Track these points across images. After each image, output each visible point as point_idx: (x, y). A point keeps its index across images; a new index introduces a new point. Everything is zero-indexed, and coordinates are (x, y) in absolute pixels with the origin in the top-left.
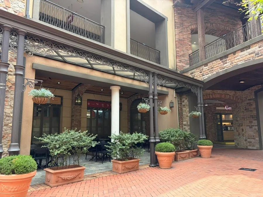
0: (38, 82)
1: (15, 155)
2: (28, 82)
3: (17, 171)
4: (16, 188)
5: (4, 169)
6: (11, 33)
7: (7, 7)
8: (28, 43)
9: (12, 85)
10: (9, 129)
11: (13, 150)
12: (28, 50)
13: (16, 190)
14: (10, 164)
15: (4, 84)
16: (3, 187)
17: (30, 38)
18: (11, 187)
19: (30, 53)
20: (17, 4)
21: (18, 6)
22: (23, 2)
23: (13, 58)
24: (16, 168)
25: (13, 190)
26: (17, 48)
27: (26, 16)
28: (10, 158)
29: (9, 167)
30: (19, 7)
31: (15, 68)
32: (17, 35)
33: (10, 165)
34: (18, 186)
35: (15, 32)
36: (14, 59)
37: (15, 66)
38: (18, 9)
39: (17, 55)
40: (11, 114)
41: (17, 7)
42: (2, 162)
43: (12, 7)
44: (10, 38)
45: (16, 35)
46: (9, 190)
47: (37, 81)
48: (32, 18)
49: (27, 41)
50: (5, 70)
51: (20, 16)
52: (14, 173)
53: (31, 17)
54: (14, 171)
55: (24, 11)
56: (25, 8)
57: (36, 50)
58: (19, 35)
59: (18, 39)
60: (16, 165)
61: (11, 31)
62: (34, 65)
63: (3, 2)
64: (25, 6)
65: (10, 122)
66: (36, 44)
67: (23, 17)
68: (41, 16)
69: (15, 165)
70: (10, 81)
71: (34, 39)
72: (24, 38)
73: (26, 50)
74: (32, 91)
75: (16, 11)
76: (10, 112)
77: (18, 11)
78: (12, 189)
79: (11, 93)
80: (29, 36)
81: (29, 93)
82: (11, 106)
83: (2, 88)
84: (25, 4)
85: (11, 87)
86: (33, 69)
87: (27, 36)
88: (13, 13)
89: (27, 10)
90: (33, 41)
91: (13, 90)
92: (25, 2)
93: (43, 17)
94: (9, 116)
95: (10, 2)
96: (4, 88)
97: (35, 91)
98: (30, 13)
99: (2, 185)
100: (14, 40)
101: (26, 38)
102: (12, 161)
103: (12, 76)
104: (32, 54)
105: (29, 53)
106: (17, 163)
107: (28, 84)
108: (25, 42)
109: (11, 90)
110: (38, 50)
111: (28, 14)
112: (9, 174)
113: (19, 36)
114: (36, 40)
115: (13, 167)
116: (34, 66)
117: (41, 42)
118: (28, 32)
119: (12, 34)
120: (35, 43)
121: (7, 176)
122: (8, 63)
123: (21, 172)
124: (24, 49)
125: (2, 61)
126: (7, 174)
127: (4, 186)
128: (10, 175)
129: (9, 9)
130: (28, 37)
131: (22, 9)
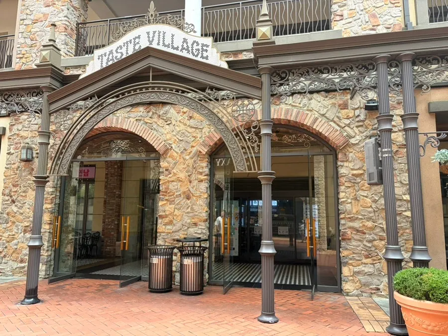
0: (446, 135)
1: (425, 268)
2: (429, 139)
3: (432, 295)
4: (436, 326)
5: (411, 288)
6: (389, 64)
7: (375, 26)
8: (419, 70)
9: (399, 148)
10: (404, 221)
11: (419, 257)
12: (420, 84)
13: (436, 329)
14: (419, 282)
15: (389, 150)
16: (412, 319)
17: (421, 62)
18: (427, 322)
19: (425, 87)
20: (389, 14)
21: (390, 17)
22: (398, 7)
23: (394, 103)
24: (431, 290)
25: (430, 328)
26: (401, 85)
27: (406, 26)
28: (418, 270)
29: (419, 288)
30: (393, 17)
31: (402, 120)
32: (398, 64)
33: (421, 284)
34: (440, 324)
35: (395, 60)
36: (396, 106)
37: (401, 116)
38: (391, 21)
39: (404, 96)
40: (403, 196)
41: (389, 19)
42: (406, 277)
43: (381, 23)
44: (389, 74)
45: (397, 66)
46: (424, 326)
47: (444, 133)
48: (417, 24)
49: (416, 68)
50: (388, 127)
51: (396, 31)
52: (428, 299)
53: (414, 24)
54: (429, 295)
55: (401, 19)
56: (401, 14)
57: (435, 78)
58: (401, 63)
59: (402, 71)
60: (430, 286)
61: (389, 62)
62: (431, 106)
63: (367, 22)
64: (402, 11)
65: (404, 209)
66: (434, 67)
67: (401, 31)
68: (432, 14)
69: (428, 285)
70: (394, 142)
71: (430, 60)
72: (411, 65)
73: (417, 83)
74: (437, 154)
75: (389, 26)
76: (401, 193)
77: (392, 25)
78: (429, 326)
79: (399, 162)
80: (418, 59)
81: (433, 157)
82: (401, 182)
83: (387, 155)
84: (401, 8)
85: (397, 151)
86: (430, 113)
87: (416, 60)
88: (385, 31)
89: (406, 16)
90: (427, 63)
91: (400, 156)
92: (401, 4)
93: (436, 14)
94: (400, 200)
95: (378, 16)
96: (390, 155)
97: (444, 153)
98: (412, 19)
99: (411, 314)
100: (395, 74)
101: (414, 64)
102: (422, 277)
103: (397, 133)
104: (428, 87)
105: (423, 87)
106: (431, 281)
107: (428, 141)
108: (414, 71)
109: (398, 157)
110: (438, 76)
111: (409, 21)
112: (420, 299)
113: (402, 66)
114: (433, 60)
115: (426, 288)
116: (431, 109)
117: (442, 60)
118: (415, 53)
119: (391, 66)
120: (431, 67)
121: (416, 301)
122: (391, 114)
123: (441, 299)
124: (414, 83)
125: (380, 114)
126: (416, 299)
127: (414, 316)
128: (422, 301)
129: (379, 27)
130: (417, 62)
131: (397, 18)
